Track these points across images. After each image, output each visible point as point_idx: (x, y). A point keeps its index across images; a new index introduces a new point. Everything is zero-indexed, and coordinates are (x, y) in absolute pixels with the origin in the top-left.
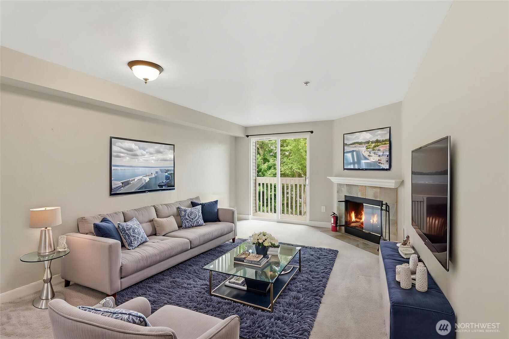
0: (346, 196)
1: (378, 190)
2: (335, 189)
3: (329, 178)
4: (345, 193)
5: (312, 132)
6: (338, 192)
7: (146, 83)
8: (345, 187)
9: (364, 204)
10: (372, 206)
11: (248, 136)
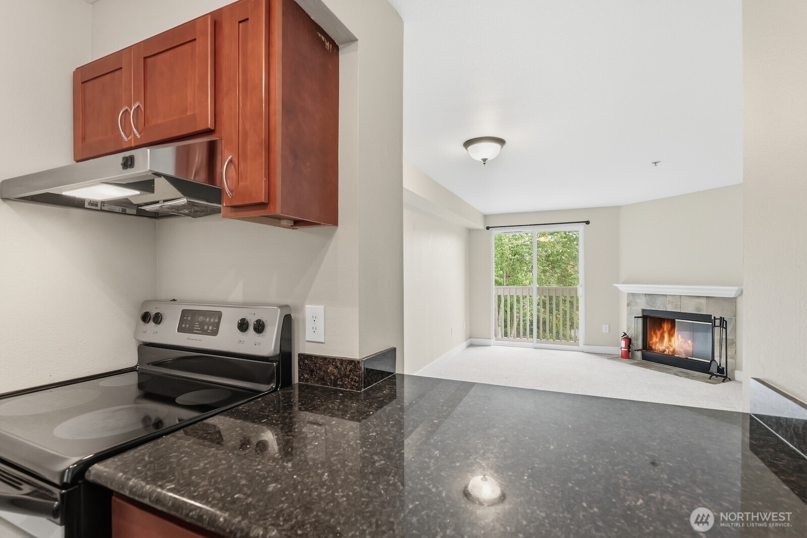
0: (643, 310)
1: (704, 301)
2: (624, 302)
3: (616, 285)
4: (642, 305)
5: (588, 223)
6: (628, 305)
7: (484, 164)
8: (643, 297)
9: (676, 320)
10: (692, 322)
11: (488, 228)
